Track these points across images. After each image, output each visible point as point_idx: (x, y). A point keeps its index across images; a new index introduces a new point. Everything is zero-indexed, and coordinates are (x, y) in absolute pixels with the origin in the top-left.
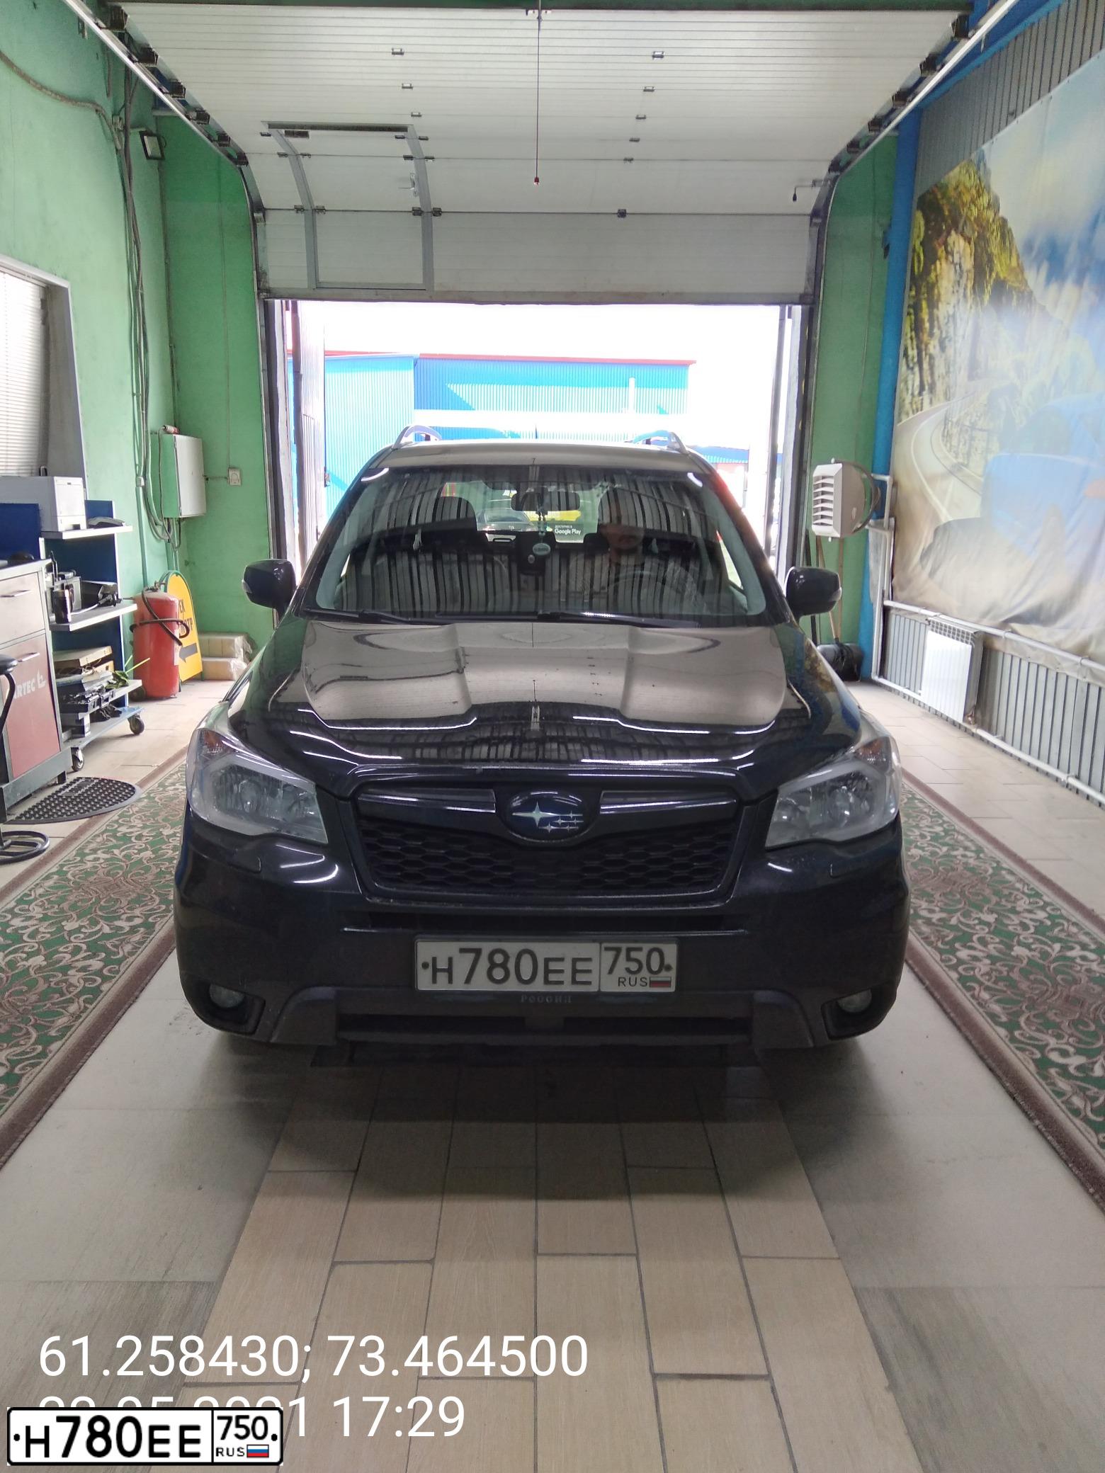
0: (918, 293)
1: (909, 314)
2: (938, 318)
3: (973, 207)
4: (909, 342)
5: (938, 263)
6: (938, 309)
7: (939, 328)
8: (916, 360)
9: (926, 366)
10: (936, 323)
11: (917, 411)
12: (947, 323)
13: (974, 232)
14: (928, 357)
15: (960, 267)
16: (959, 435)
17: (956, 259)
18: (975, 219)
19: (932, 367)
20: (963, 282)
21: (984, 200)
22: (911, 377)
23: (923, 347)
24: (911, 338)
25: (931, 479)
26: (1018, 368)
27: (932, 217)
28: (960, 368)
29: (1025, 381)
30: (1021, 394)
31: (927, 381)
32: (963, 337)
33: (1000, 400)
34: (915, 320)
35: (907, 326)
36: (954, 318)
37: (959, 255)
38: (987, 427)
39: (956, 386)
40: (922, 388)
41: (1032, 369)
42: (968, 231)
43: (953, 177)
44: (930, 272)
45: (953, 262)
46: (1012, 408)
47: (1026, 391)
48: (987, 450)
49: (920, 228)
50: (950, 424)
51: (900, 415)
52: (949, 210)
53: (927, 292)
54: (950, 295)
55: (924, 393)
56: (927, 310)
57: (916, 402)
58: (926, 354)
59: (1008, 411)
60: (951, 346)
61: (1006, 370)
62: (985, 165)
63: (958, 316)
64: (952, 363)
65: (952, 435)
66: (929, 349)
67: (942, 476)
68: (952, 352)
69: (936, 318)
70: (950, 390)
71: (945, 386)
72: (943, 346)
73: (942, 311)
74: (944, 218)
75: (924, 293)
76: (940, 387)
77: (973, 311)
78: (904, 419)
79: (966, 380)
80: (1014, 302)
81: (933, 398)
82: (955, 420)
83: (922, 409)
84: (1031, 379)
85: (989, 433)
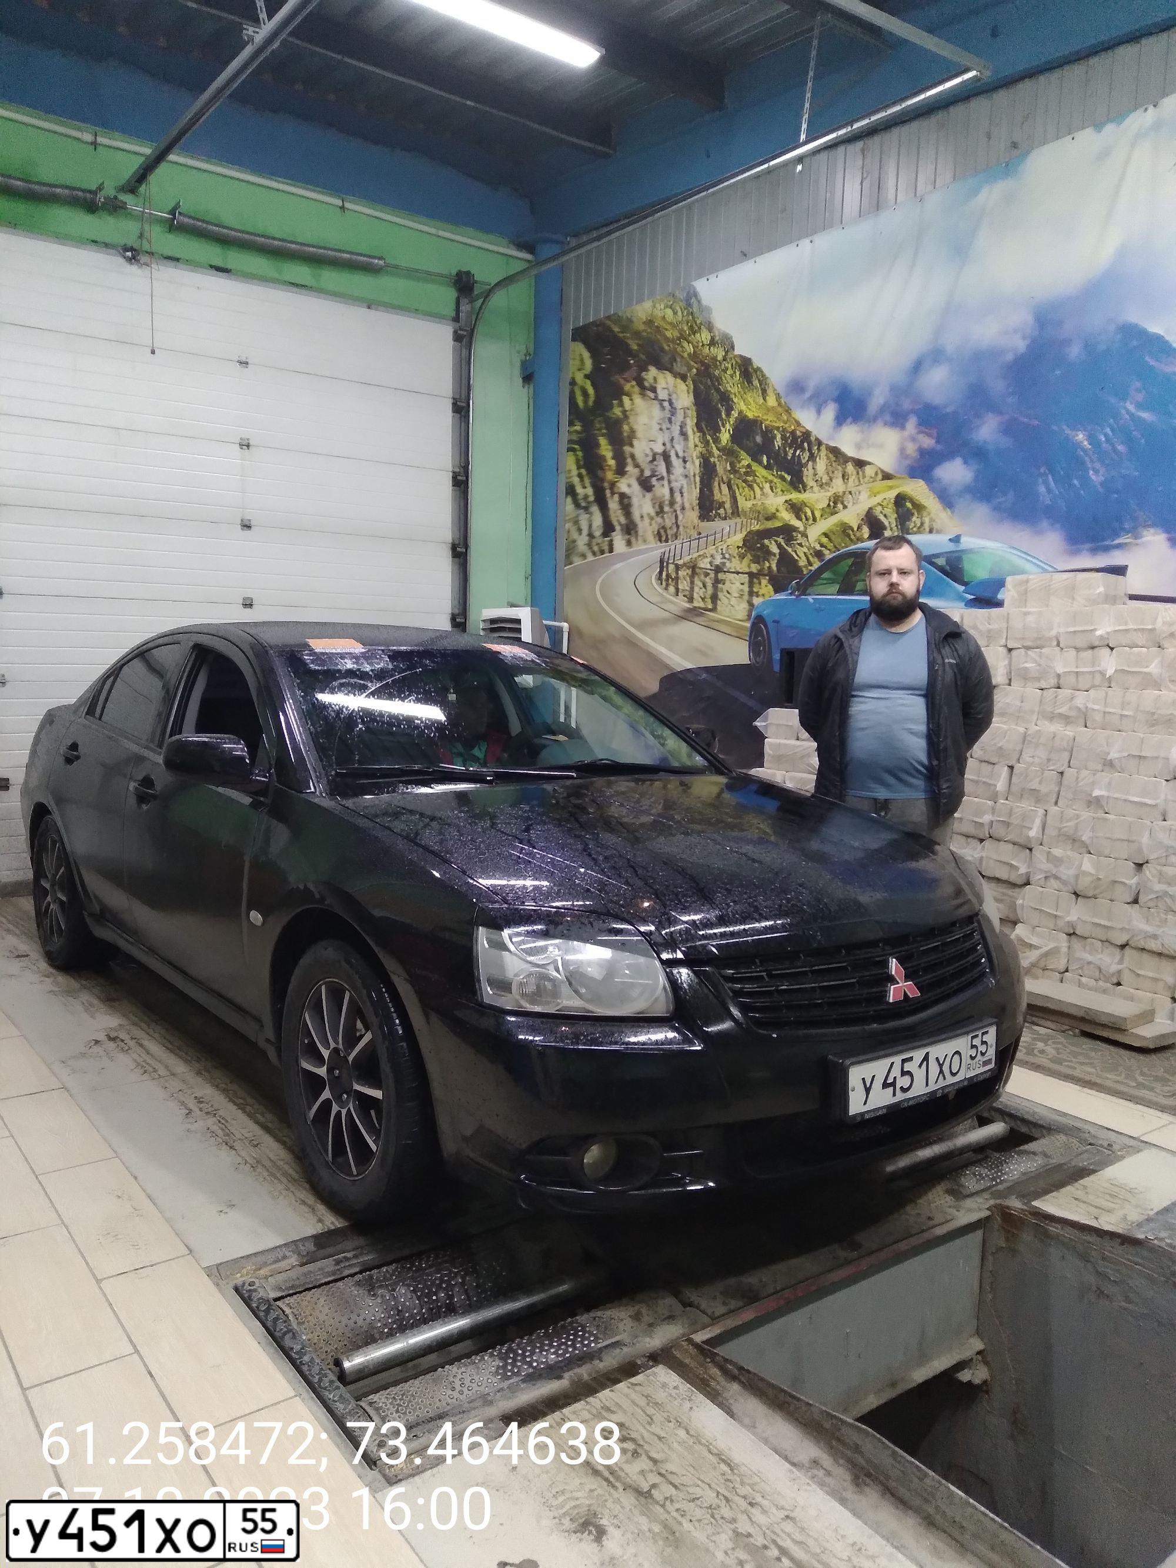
0: (587, 426)
1: (569, 450)
2: (633, 456)
3: (685, 344)
4: (576, 480)
5: (626, 399)
6: (632, 445)
7: (637, 466)
8: (592, 498)
9: (613, 505)
10: (629, 460)
11: (602, 552)
12: (651, 462)
13: (690, 370)
14: (616, 497)
15: (671, 403)
16: (692, 577)
17: (662, 395)
18: (689, 355)
19: (626, 506)
20: (679, 417)
21: (705, 336)
22: (584, 519)
23: (606, 485)
24: (580, 476)
25: (642, 626)
26: (796, 509)
27: (606, 350)
28: (683, 508)
29: (811, 521)
30: (805, 535)
31: (618, 521)
32: (686, 476)
33: (766, 542)
34: (585, 457)
35: (570, 463)
36: (666, 456)
37: (666, 391)
38: (747, 570)
39: (678, 527)
40: (608, 529)
41: (823, 509)
42: (679, 367)
43: (642, 311)
44: (611, 407)
45: (656, 398)
46: (790, 550)
47: (815, 532)
48: (751, 593)
49: (582, 361)
50: (671, 567)
51: (568, 556)
52: (639, 345)
53: (606, 428)
54: (654, 432)
55: (614, 534)
56: (610, 447)
57: (598, 544)
58: (613, 493)
59: (783, 553)
60: (663, 485)
61: (774, 511)
62: (699, 302)
63: (672, 454)
64: (667, 502)
65: (677, 578)
66: (619, 488)
67: (665, 622)
68: (666, 491)
69: (628, 456)
70: (666, 532)
71: (655, 527)
72: (646, 485)
73: (640, 449)
74: (630, 353)
75: (600, 429)
76: (646, 528)
77: (699, 449)
78: (578, 562)
79: (696, 521)
80: (778, 442)
81: (633, 540)
82: (680, 562)
83: (611, 550)
84: (823, 521)
85: (751, 575)
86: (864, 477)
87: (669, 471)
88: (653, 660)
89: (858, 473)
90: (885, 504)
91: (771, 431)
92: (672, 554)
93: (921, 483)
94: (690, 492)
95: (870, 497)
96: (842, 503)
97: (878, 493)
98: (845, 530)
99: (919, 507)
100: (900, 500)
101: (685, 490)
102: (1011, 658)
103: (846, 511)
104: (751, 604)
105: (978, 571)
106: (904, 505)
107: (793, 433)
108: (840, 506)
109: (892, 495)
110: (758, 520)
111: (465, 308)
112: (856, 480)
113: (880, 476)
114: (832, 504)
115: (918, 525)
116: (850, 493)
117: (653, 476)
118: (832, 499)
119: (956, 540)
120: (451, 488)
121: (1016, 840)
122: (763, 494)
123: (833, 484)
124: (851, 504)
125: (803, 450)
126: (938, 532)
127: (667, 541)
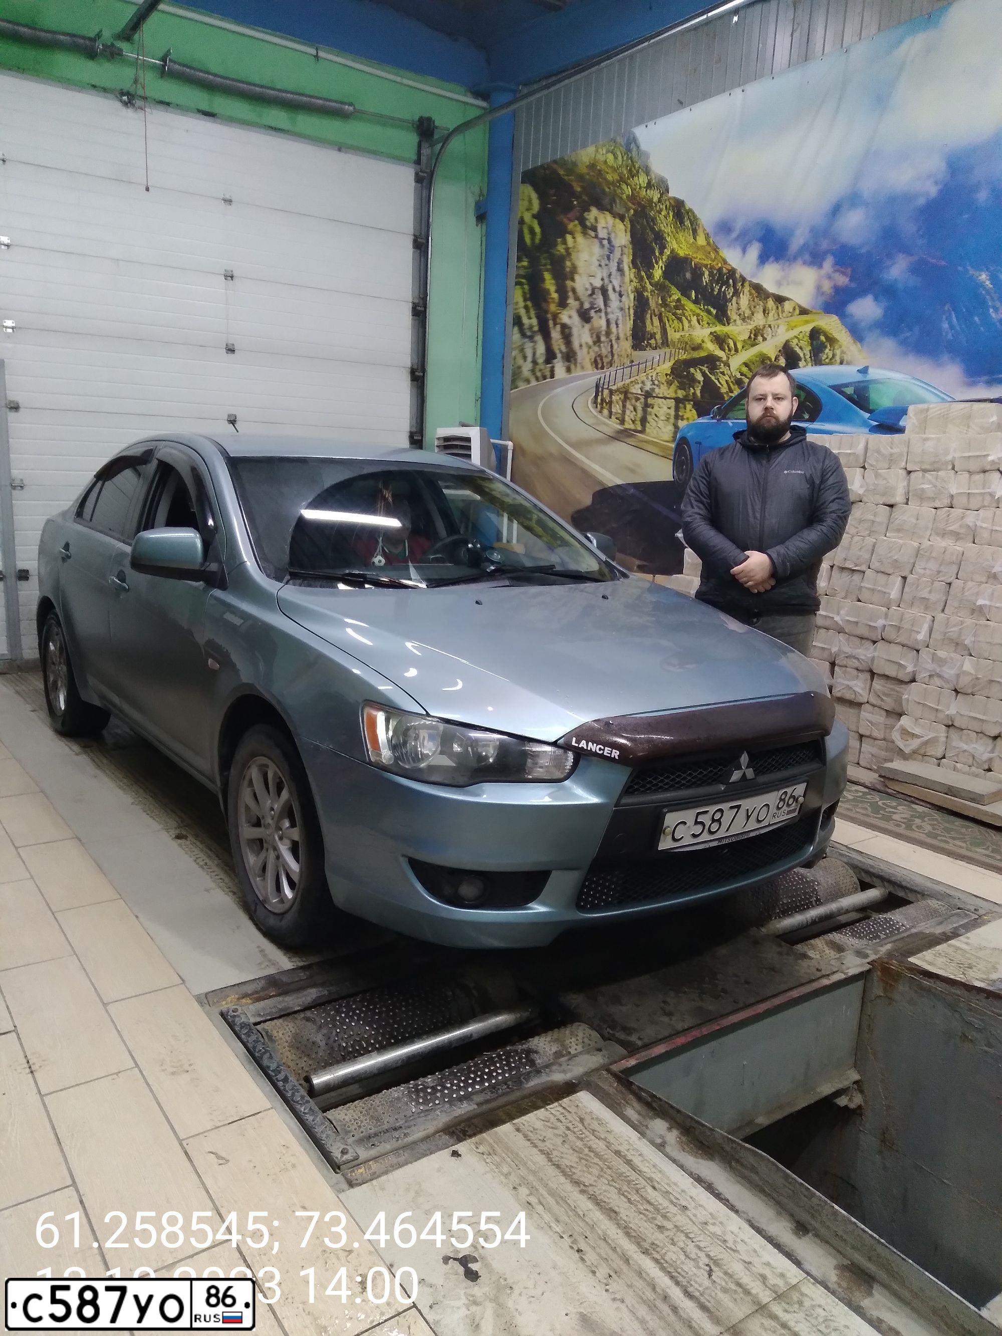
0: (534, 262)
1: (517, 283)
2: (574, 290)
3: (624, 186)
4: (522, 312)
5: (569, 238)
6: (573, 280)
7: (577, 299)
8: (536, 328)
9: (556, 334)
10: (570, 294)
11: (545, 378)
12: (591, 295)
13: (628, 210)
14: (558, 327)
15: (610, 241)
16: (624, 401)
17: (602, 233)
18: (628, 196)
19: (567, 335)
20: (617, 255)
21: (642, 180)
22: (529, 347)
23: (549, 316)
24: (526, 308)
25: (579, 445)
26: (720, 340)
27: (552, 192)
28: (618, 338)
29: (733, 352)
30: (727, 365)
31: (559, 349)
32: (622, 309)
33: (692, 370)
34: (530, 290)
35: (517, 296)
36: (604, 291)
37: (605, 231)
38: (674, 395)
39: (613, 355)
40: (550, 356)
41: (744, 341)
42: (618, 208)
43: (586, 155)
44: (555, 245)
45: (596, 237)
46: (713, 378)
47: (736, 362)
48: (677, 417)
49: (530, 201)
50: (606, 392)
51: (514, 381)
52: (582, 187)
53: (551, 264)
54: (594, 268)
55: (555, 361)
56: (553, 281)
57: (540, 370)
58: (555, 324)
59: (708, 383)
60: (600, 317)
61: (700, 342)
62: (638, 147)
63: (610, 288)
64: (604, 333)
65: (610, 403)
66: (560, 319)
67: (599, 442)
68: (603, 323)
69: (569, 289)
70: (602, 359)
71: (593, 355)
72: (585, 316)
73: (581, 284)
74: (573, 194)
75: (545, 265)
76: (584, 356)
77: (634, 284)
78: (522, 386)
79: (629, 350)
80: (706, 278)
81: (572, 367)
82: (614, 388)
83: (552, 376)
84: (744, 351)
85: (678, 401)
86: (783, 311)
87: (606, 305)
88: (586, 475)
89: (777, 308)
90: (801, 337)
91: (700, 268)
92: (607, 380)
93: (835, 318)
94: (624, 324)
95: (787, 330)
96: (762, 336)
97: (795, 326)
98: (763, 359)
99: (831, 340)
100: (814, 334)
101: (620, 322)
102: (909, 480)
103: (766, 342)
104: (676, 426)
105: (883, 399)
106: (818, 338)
107: (720, 270)
108: (760, 338)
109: (808, 328)
110: (686, 350)
111: (426, 151)
112: (776, 315)
113: (797, 312)
114: (752, 336)
115: (831, 356)
116: (770, 326)
117: (592, 308)
118: (753, 332)
119: (864, 371)
120: (410, 317)
121: (905, 642)
122: (690, 326)
123: (754, 318)
124: (770, 336)
125: (728, 286)
126: (848, 363)
127: (602, 368)
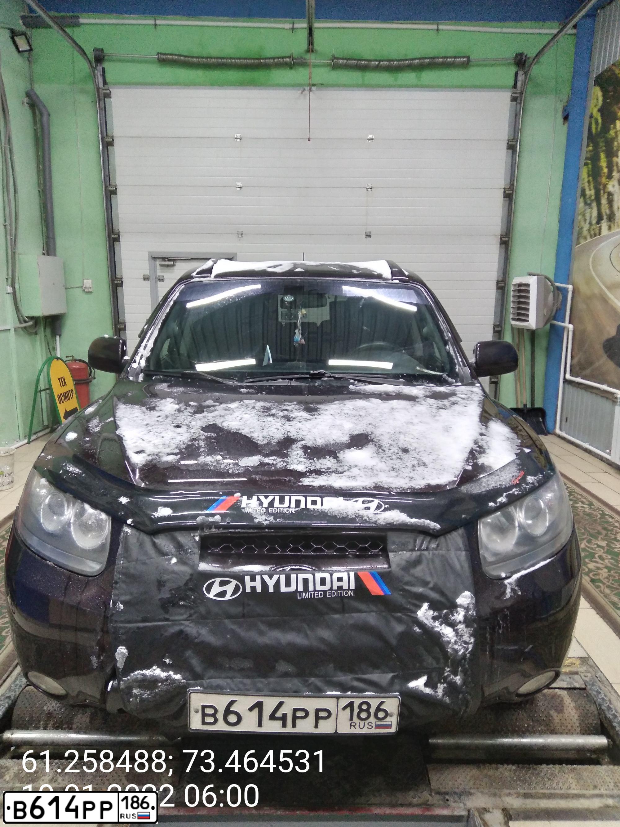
0: (596, 146)
1: (585, 164)
4: (586, 185)
5: (618, 123)
6: (617, 156)
7: (619, 171)
8: (593, 198)
9: (604, 201)
10: (615, 168)
11: (595, 235)
14: (606, 195)
19: (611, 201)
22: (588, 210)
23: (601, 186)
24: (589, 182)
25: (612, 287)
27: (611, 89)
31: (606, 212)
34: (592, 169)
35: (585, 173)
40: (600, 218)
44: (609, 130)
49: (597, 99)
51: (578, 239)
53: (605, 146)
55: (602, 222)
56: (605, 159)
57: (593, 229)
58: (604, 193)
66: (607, 189)
69: (615, 164)
75: (602, 147)
78: (582, 242)
81: (612, 225)
83: (600, 233)
111: (521, 77)
120: (502, 199)
